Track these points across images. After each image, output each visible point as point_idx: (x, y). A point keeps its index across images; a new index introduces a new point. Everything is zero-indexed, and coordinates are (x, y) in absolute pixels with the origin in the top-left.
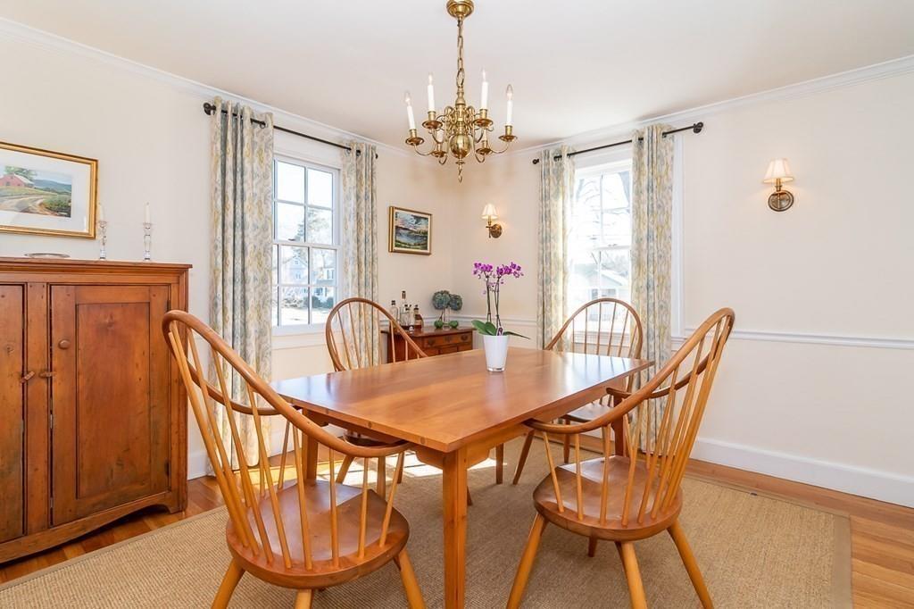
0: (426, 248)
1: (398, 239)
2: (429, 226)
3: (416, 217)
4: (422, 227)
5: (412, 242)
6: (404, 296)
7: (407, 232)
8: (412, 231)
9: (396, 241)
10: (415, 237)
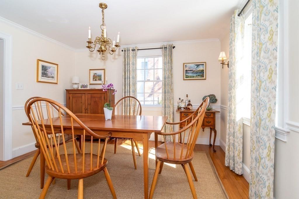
0: (203, 77)
1: (187, 75)
2: (205, 67)
3: (196, 65)
4: (201, 68)
5: (195, 75)
6: (187, 96)
7: (192, 72)
8: (195, 71)
9: (186, 76)
10: (196, 73)
